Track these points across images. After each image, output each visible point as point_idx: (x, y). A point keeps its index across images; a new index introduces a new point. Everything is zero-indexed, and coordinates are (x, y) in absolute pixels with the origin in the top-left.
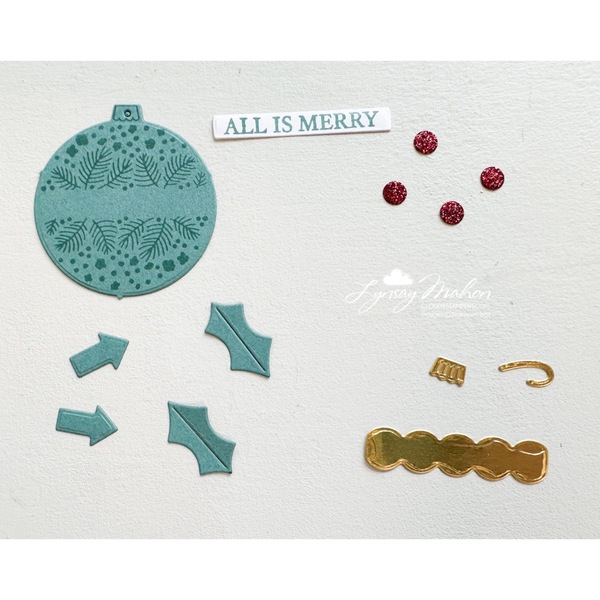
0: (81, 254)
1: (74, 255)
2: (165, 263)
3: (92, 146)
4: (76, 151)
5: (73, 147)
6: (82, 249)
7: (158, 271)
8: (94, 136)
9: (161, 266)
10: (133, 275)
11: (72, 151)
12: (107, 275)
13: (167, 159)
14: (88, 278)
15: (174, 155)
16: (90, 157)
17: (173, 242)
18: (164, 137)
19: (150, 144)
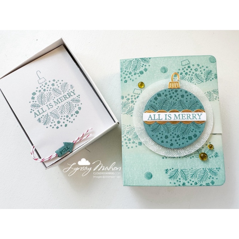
0: (160, 134)
1: (157, 134)
2: (189, 137)
3: (163, 97)
4: (157, 99)
5: (156, 97)
6: (160, 132)
7: (187, 140)
8: (163, 94)
9: (188, 138)
10: (178, 141)
11: (156, 99)
12: (169, 141)
13: (189, 102)
14: (162, 142)
15: (191, 100)
16: (162, 101)
17: (192, 130)
18: (187, 94)
19: (183, 96)
